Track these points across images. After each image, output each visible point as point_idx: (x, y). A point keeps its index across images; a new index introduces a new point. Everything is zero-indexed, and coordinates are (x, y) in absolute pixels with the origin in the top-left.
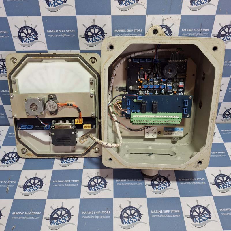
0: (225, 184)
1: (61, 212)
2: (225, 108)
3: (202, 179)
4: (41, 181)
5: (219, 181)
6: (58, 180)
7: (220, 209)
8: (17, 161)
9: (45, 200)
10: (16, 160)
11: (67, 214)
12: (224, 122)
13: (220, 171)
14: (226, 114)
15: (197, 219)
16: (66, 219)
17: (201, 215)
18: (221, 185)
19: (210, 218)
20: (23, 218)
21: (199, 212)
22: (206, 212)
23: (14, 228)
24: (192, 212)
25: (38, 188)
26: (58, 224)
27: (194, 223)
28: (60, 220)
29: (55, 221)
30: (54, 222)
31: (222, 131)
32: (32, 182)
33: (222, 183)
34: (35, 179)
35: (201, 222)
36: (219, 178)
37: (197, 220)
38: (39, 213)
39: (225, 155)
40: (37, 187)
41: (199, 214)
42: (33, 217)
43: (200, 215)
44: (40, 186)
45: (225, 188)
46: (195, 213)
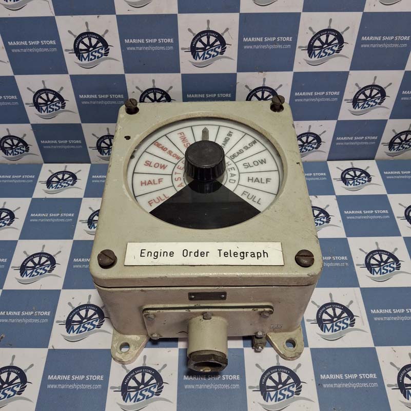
0: (383, 267)
1: (87, 312)
2: (394, 131)
3: (343, 258)
4: (52, 260)
5: (373, 262)
6: (82, 258)
7: (372, 311)
8: (9, 225)
9: (59, 291)
10: (8, 222)
11: (97, 315)
12: (391, 158)
13: (377, 244)
14: (395, 142)
15: (329, 326)
16: (94, 323)
17: (337, 319)
18: (377, 269)
19: (352, 324)
20: (19, 321)
21: (332, 315)
22: (345, 315)
23: (2, 338)
24: (320, 315)
25: (46, 271)
26: (81, 332)
27: (322, 333)
28: (84, 325)
29: (76, 327)
30: (73, 328)
31: (387, 173)
32: (36, 260)
33: (379, 265)
34: (40, 255)
35: (336, 330)
36: (374, 256)
37: (329, 329)
38: (48, 313)
39: (388, 217)
40: (44, 269)
41: (333, 318)
42: (36, 321)
43: (335, 319)
44: (49, 268)
45: (383, 273)
46: (325, 317)
